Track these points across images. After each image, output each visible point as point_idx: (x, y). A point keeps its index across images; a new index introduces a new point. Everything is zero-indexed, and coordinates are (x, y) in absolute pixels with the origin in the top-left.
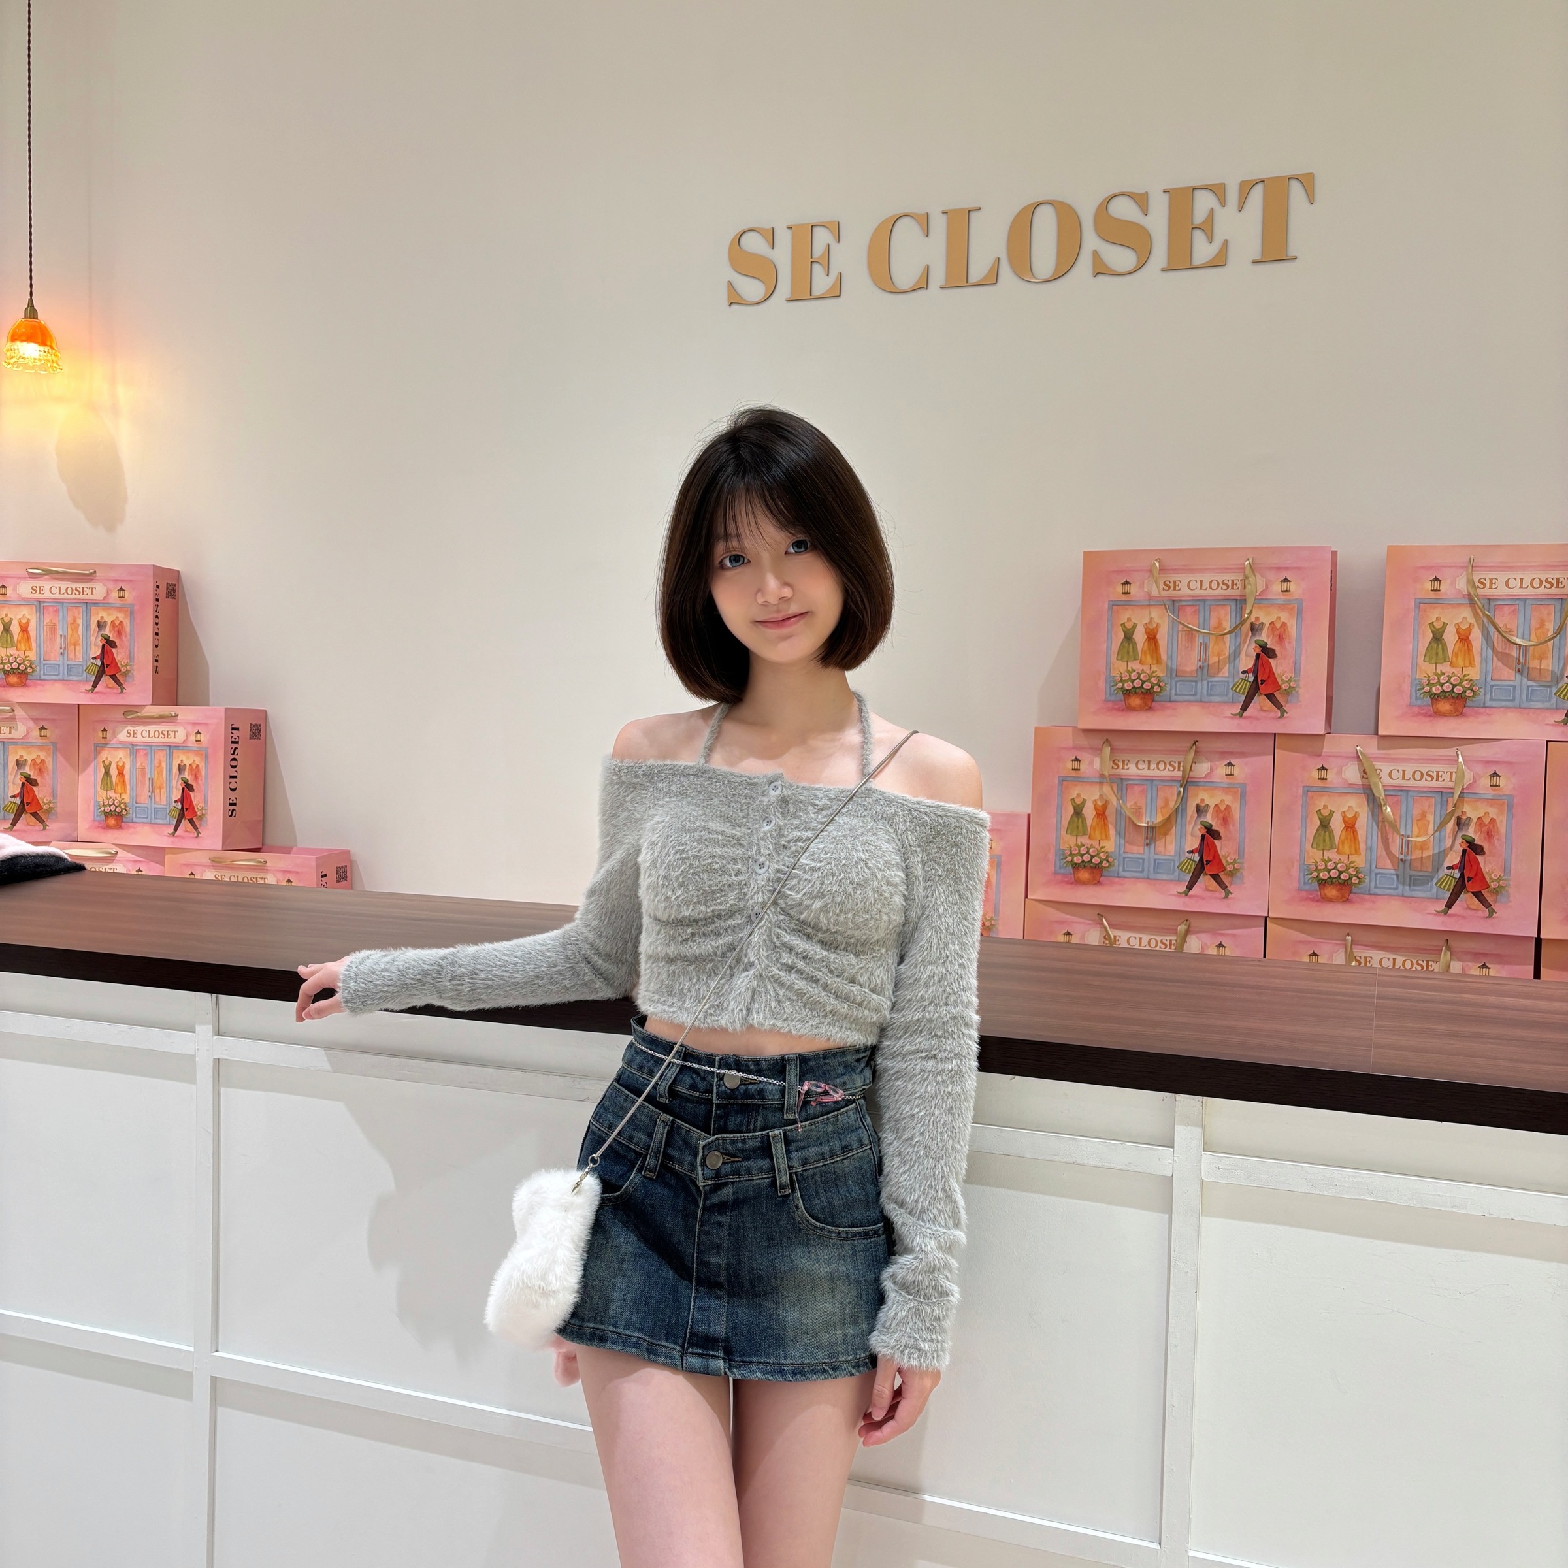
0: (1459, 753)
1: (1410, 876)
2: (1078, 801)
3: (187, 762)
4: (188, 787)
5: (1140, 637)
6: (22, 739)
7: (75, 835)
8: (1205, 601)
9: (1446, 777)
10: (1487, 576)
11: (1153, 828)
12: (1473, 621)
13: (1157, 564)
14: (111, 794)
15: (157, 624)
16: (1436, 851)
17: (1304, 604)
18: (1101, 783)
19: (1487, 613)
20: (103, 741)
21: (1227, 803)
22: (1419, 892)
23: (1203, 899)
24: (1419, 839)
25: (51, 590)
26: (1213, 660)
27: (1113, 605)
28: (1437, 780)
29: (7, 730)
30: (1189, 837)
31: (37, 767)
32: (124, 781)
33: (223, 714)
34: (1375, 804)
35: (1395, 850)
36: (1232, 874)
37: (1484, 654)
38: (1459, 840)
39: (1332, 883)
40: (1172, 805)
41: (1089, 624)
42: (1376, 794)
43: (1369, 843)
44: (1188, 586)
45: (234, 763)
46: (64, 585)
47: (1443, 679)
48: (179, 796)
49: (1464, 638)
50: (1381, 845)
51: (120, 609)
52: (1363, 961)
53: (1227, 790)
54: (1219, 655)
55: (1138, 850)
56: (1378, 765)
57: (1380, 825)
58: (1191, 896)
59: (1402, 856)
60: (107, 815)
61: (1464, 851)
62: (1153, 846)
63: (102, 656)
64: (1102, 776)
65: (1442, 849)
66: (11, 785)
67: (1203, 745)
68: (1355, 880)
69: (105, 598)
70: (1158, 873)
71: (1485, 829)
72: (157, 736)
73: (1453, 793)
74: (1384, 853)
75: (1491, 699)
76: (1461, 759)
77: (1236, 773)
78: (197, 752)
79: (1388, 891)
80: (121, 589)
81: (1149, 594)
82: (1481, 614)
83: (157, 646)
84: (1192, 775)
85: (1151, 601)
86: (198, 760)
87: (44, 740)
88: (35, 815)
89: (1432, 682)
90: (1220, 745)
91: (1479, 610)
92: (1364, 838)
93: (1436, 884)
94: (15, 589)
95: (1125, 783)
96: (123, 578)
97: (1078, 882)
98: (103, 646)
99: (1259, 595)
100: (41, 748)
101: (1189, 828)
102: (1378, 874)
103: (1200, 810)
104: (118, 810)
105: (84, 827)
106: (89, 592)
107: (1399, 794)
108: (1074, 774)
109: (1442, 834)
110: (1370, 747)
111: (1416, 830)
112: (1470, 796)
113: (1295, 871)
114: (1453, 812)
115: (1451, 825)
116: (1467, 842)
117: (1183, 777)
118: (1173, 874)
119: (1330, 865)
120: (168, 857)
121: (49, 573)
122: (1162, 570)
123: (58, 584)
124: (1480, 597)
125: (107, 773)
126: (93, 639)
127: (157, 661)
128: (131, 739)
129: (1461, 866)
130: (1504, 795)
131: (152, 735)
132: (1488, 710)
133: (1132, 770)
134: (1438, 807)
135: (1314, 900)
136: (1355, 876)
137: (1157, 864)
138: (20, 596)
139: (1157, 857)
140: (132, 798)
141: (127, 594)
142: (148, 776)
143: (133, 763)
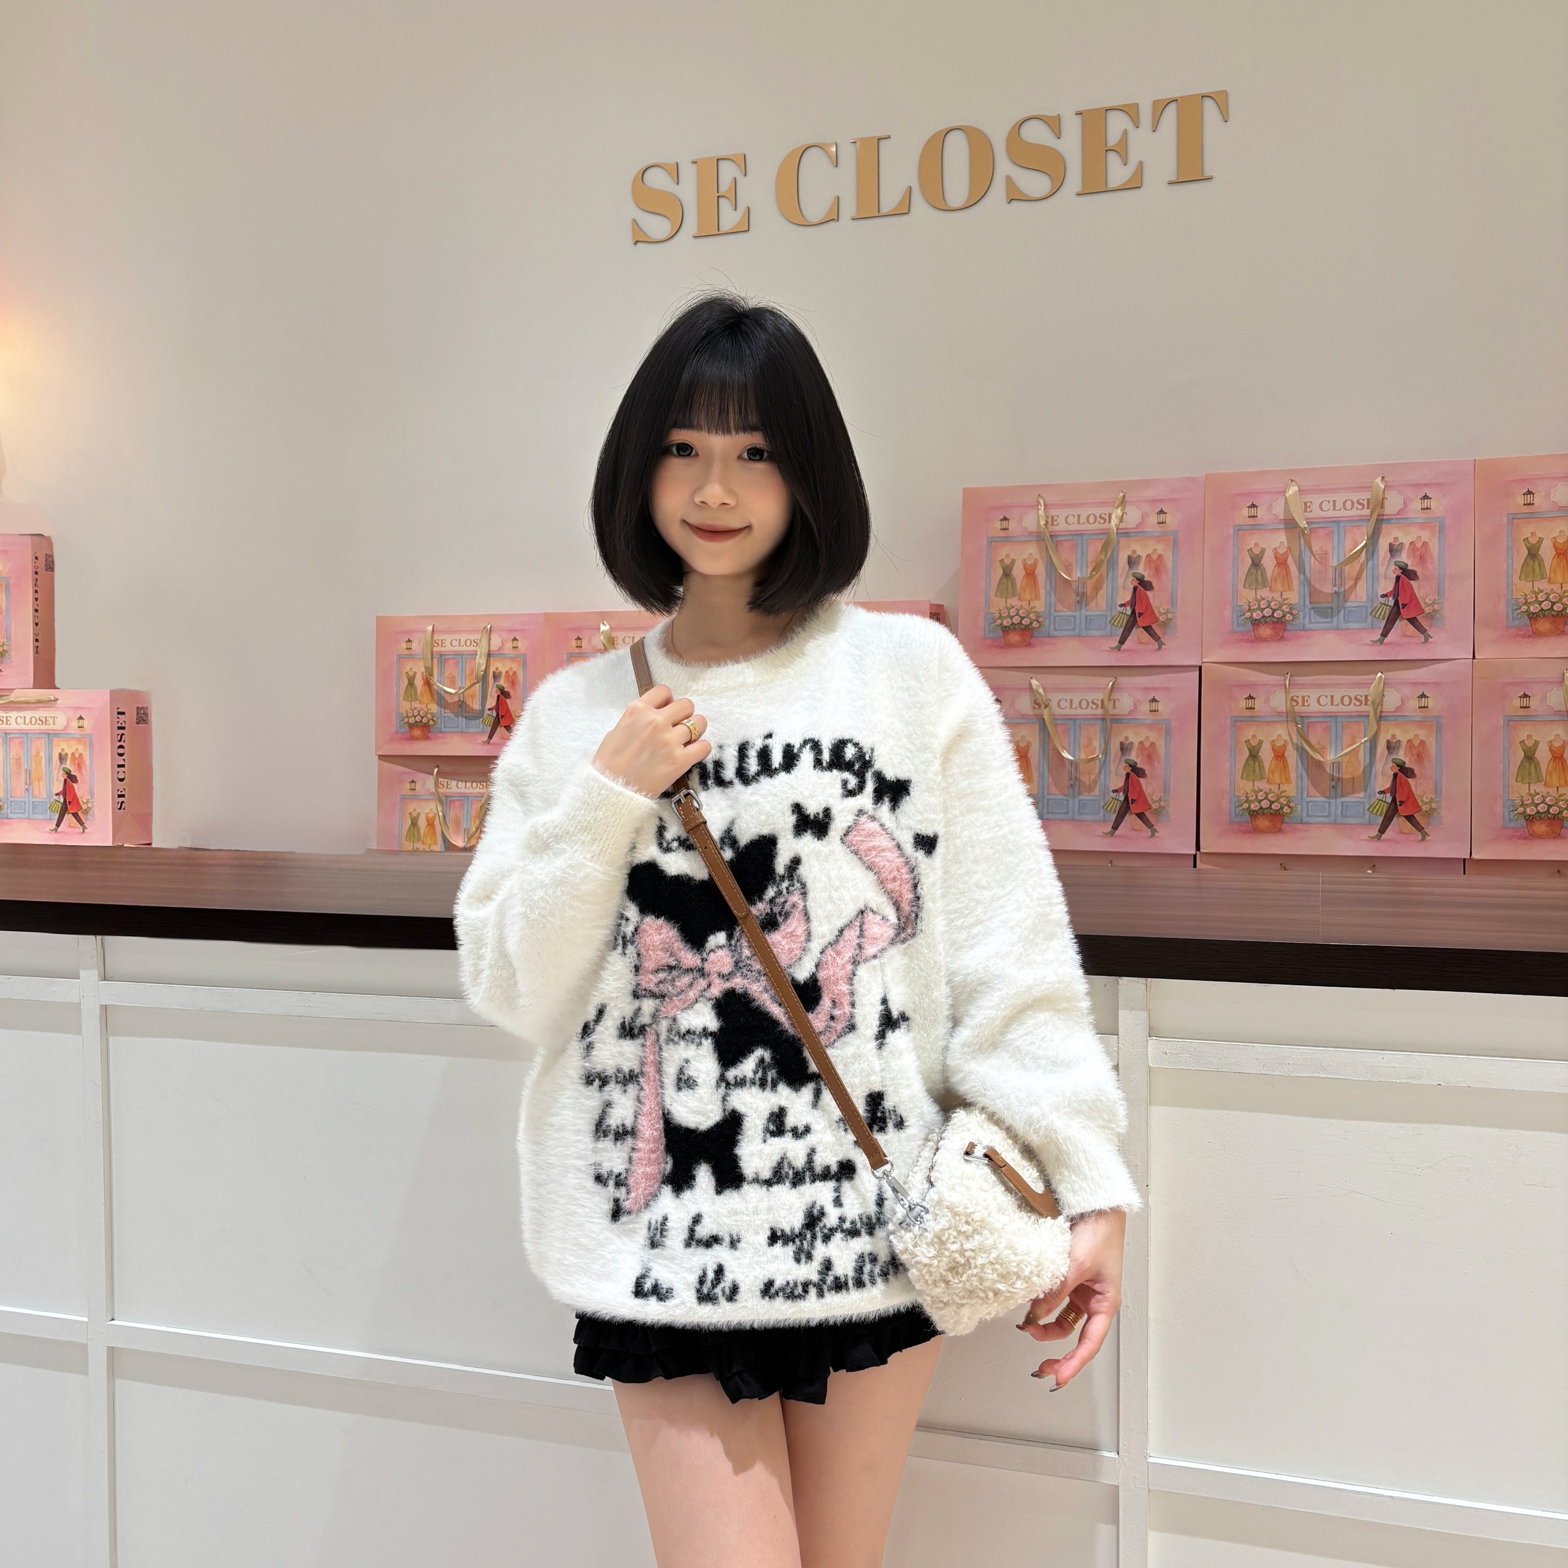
1: (1343, 804)
3: (68, 751)
15: (36, 599)
21: (1151, 739)
23: (1130, 838)
39: (1263, 814)
45: (121, 751)
53: (1151, 726)
55: (1064, 792)
65: (1373, 774)
70: (1083, 814)
71: (1415, 751)
72: (33, 722)
77: (1160, 707)
78: (79, 740)
79: (1320, 819)
83: (37, 625)
86: (80, 749)
93: (1369, 810)
101: (1113, 767)
102: (1310, 802)
113: (1226, 805)
115: (1381, 749)
118: (1097, 814)
119: (1261, 796)
127: (36, 640)
130: (1434, 716)
131: (28, 721)
135: (1246, 832)
136: (1286, 805)
137: (1082, 805)
139: (1081, 798)
140: (6, 791)
141: (1, 566)
142: (24, 767)
143: (6, 753)
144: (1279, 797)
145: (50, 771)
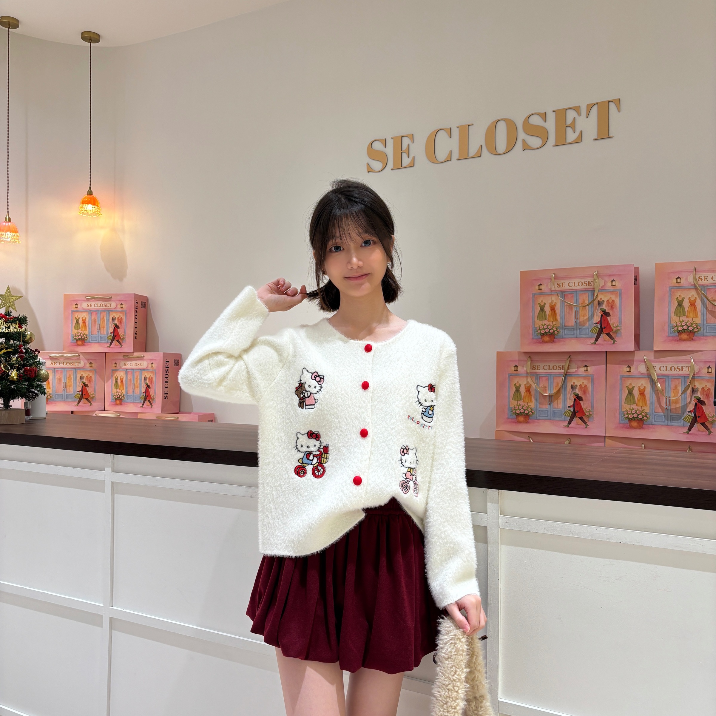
0: (692, 358)
1: (671, 416)
2: (518, 385)
3: (148, 376)
4: (148, 387)
6: (83, 367)
7: (104, 408)
8: (576, 291)
9: (686, 369)
10: (703, 275)
11: (552, 396)
12: (697, 296)
13: (554, 276)
14: (118, 390)
15: (136, 318)
16: (683, 404)
17: (622, 291)
18: (527, 376)
19: (703, 292)
20: (115, 368)
21: (585, 384)
22: (675, 424)
23: (576, 428)
24: (674, 398)
25: (94, 305)
26: (582, 319)
27: (535, 295)
28: (682, 370)
29: (77, 364)
30: (568, 400)
32: (123, 385)
33: (162, 355)
34: (653, 383)
35: (663, 404)
36: (588, 417)
37: (702, 312)
38: (693, 399)
39: (635, 420)
40: (560, 385)
41: (524, 304)
42: (653, 378)
44: (568, 285)
45: (167, 376)
46: (100, 303)
47: (683, 324)
48: (145, 391)
49: (693, 304)
50: (656, 402)
51: (121, 312)
53: (585, 378)
54: (584, 316)
55: (546, 407)
56: (654, 365)
57: (656, 392)
58: (571, 427)
59: (667, 407)
60: (116, 399)
61: (696, 404)
62: (552, 404)
63: (114, 332)
64: (527, 373)
65: (685, 403)
66: (78, 386)
67: (573, 357)
68: (645, 418)
69: (115, 308)
70: (554, 417)
71: (705, 393)
72: (136, 365)
73: (689, 376)
74: (658, 406)
75: (706, 332)
76: (692, 361)
77: (589, 370)
78: (152, 372)
79: (660, 423)
80: (122, 304)
81: (551, 289)
82: (700, 293)
83: (136, 328)
84: (568, 371)
85: (552, 293)
86: (152, 375)
87: (91, 368)
88: (87, 399)
89: (678, 325)
90: (581, 357)
91: (699, 291)
93: (683, 419)
94: (81, 305)
95: (538, 376)
96: (122, 299)
97: (519, 422)
98: (114, 328)
99: (602, 288)
100: (90, 371)
101: (568, 396)
102: (656, 415)
103: (573, 388)
104: (121, 397)
105: (107, 404)
106: (109, 305)
107: (663, 378)
108: (515, 372)
109: (685, 396)
110: (650, 356)
111: (673, 394)
112: (698, 377)
113: (617, 415)
114: (689, 385)
116: (697, 399)
117: (564, 373)
118: (561, 417)
119: (633, 412)
121: (94, 298)
122: (556, 278)
123: (97, 302)
124: (699, 285)
125: (116, 381)
127: (136, 334)
128: (126, 367)
129: (695, 411)
131: (134, 365)
132: (705, 338)
133: (541, 371)
134: (683, 383)
135: (626, 428)
136: (645, 416)
137: (554, 413)
138: (82, 308)
139: (554, 410)
140: (126, 392)
141: (124, 306)
142: (132, 382)
143: (127, 377)
144: (642, 413)
145: (141, 384)
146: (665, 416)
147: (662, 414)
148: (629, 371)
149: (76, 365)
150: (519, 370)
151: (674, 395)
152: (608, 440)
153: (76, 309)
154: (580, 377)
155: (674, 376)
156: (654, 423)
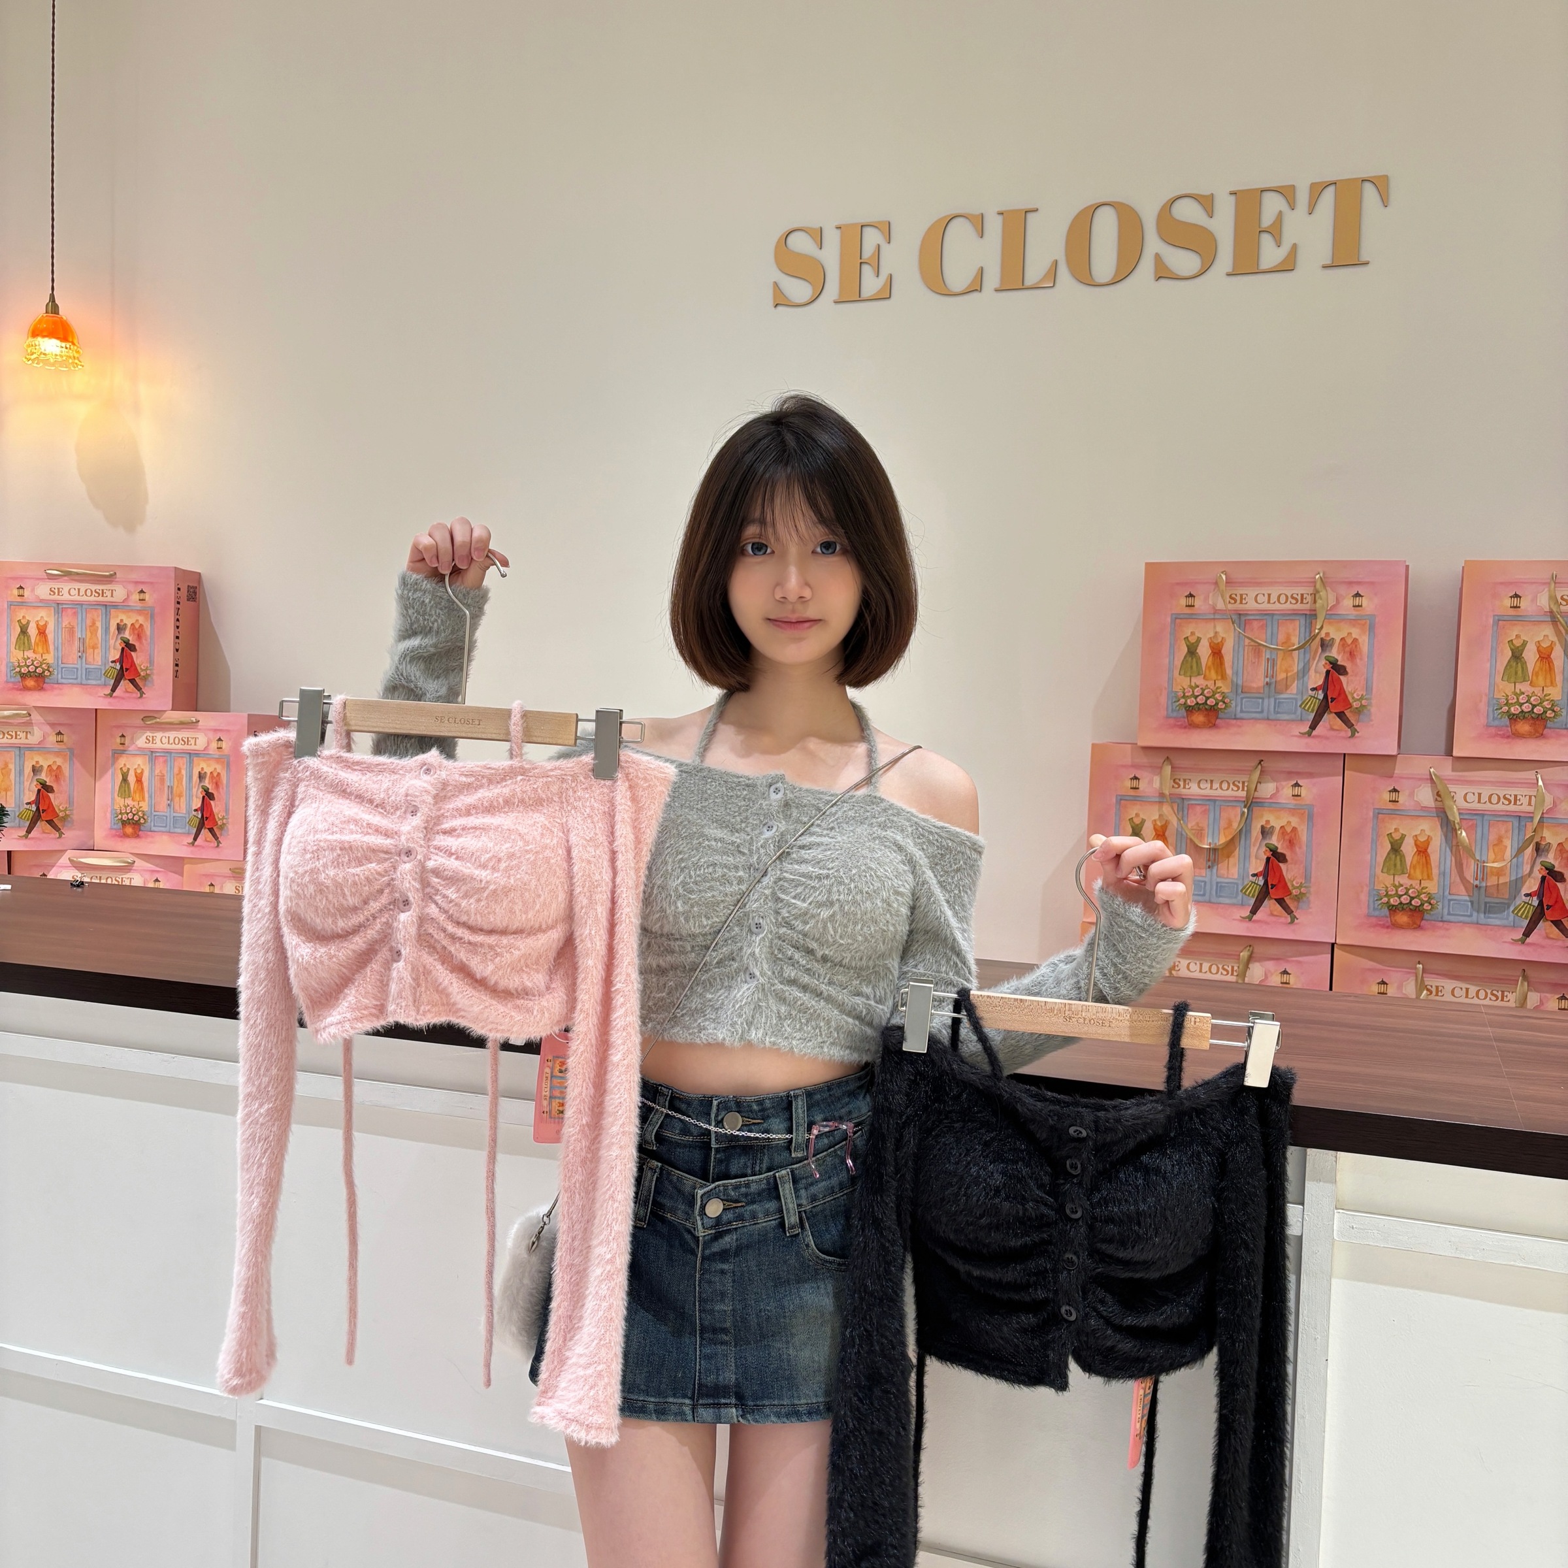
0: (1539, 776)
3: (208, 770)
4: (208, 796)
5: (1204, 651)
6: (39, 744)
7: (91, 843)
8: (1273, 615)
9: (1525, 801)
11: (1215, 850)
12: (1555, 639)
13: (1224, 577)
14: (129, 801)
15: (178, 627)
16: (1513, 878)
17: (1377, 620)
18: (1160, 803)
20: (121, 747)
21: (1293, 825)
22: (1495, 920)
24: (1495, 865)
25: (69, 591)
26: (1281, 675)
27: (1176, 618)
28: (1515, 804)
29: (22, 735)
30: (1253, 860)
31: (54, 774)
32: (142, 788)
33: (245, 721)
34: (1449, 828)
35: (1469, 874)
36: (1298, 898)
38: (1538, 867)
39: (1403, 909)
40: (1235, 825)
41: (1151, 637)
42: (1451, 818)
43: (1442, 868)
44: (1254, 600)
46: (83, 587)
47: (1522, 699)
48: (199, 805)
49: (1545, 657)
50: (1454, 871)
51: (140, 612)
52: (1434, 990)
53: (1293, 811)
54: (1287, 671)
56: (1452, 788)
57: (1454, 848)
58: (1256, 921)
59: (1477, 883)
60: (124, 823)
61: (1543, 878)
62: (1215, 870)
63: (121, 660)
64: (1162, 795)
66: (27, 792)
67: (1268, 765)
68: (1427, 907)
69: (125, 600)
70: (1220, 896)
72: (177, 741)
73: (1532, 818)
74: (1458, 879)
76: (1540, 783)
79: (1462, 919)
80: (142, 592)
81: (1214, 607)
82: (1563, 632)
83: (178, 650)
84: (1257, 794)
85: (1216, 615)
86: (219, 768)
87: (62, 746)
88: (50, 822)
89: (1510, 702)
90: (1287, 765)
91: (1561, 628)
92: (1437, 864)
93: (1513, 912)
94: (33, 590)
95: (1186, 803)
96: (145, 579)
98: (123, 649)
99: (1330, 610)
100: (58, 754)
101: (1254, 850)
102: (1451, 900)
103: (1265, 832)
104: (136, 818)
105: (100, 836)
106: (109, 593)
107: (1473, 817)
108: (1133, 793)
109: (1520, 859)
110: (1445, 769)
111: (1491, 856)
112: (1550, 820)
113: (1364, 897)
114: (1532, 837)
115: (1529, 851)
116: (1547, 869)
117: (1247, 797)
118: (1236, 897)
119: (1401, 891)
120: (187, 867)
121: (68, 574)
122: (1229, 582)
123: (77, 585)
124: (1563, 614)
125: (125, 779)
126: (112, 642)
127: (177, 665)
128: (150, 745)
129: (1540, 894)
131: (171, 741)
133: (1193, 789)
134: (1516, 832)
135: (1384, 926)
136: (1427, 902)
137: (1220, 888)
138: (37, 597)
139: (1219, 880)
140: (150, 805)
141: (147, 597)
142: (168, 783)
143: (152, 770)
144: (1419, 893)
145: (190, 789)
146: (1472, 902)
147: (1467, 898)
148: (1395, 801)
149: (22, 739)
150: (1141, 789)
151: (1493, 856)
152: (1341, 952)
153: (19, 599)
154: (1283, 809)
155: (1496, 814)
156: (1446, 917)
